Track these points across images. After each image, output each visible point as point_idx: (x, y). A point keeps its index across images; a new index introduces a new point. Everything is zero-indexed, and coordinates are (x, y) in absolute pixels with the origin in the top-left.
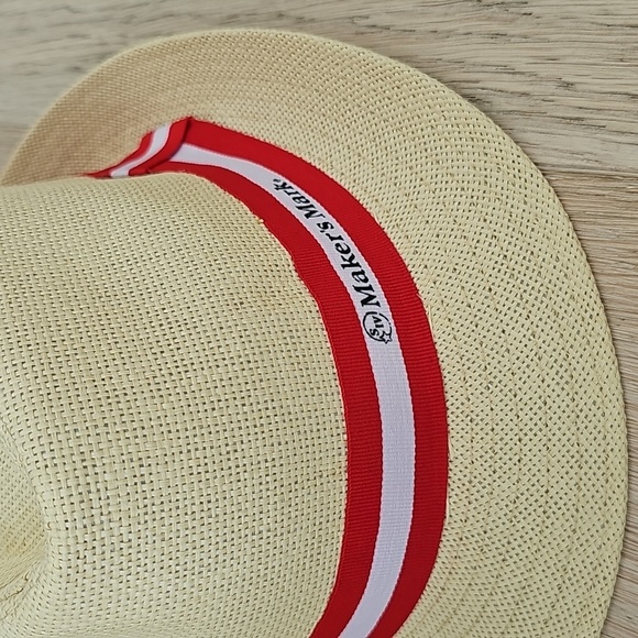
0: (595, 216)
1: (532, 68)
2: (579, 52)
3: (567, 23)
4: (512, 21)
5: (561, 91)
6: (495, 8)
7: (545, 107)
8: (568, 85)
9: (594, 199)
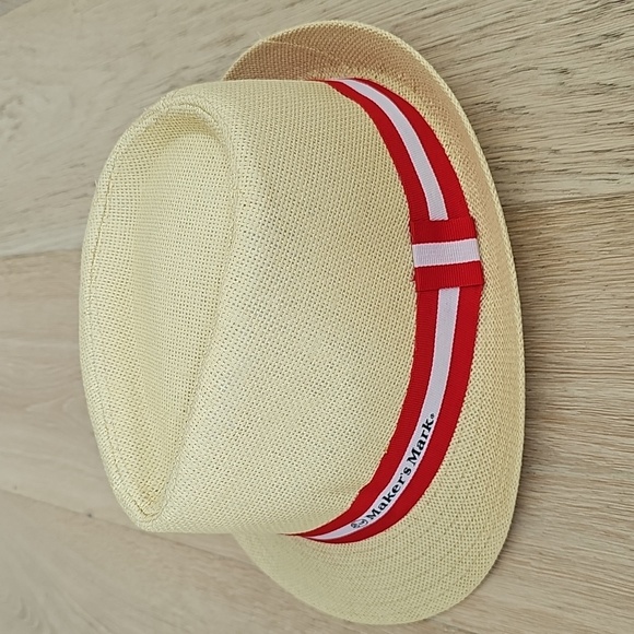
0: (581, 226)
1: (532, 145)
2: (560, 131)
3: (550, 115)
4: (517, 118)
5: (552, 155)
6: (505, 113)
7: (543, 166)
8: (555, 151)
9: (580, 216)
